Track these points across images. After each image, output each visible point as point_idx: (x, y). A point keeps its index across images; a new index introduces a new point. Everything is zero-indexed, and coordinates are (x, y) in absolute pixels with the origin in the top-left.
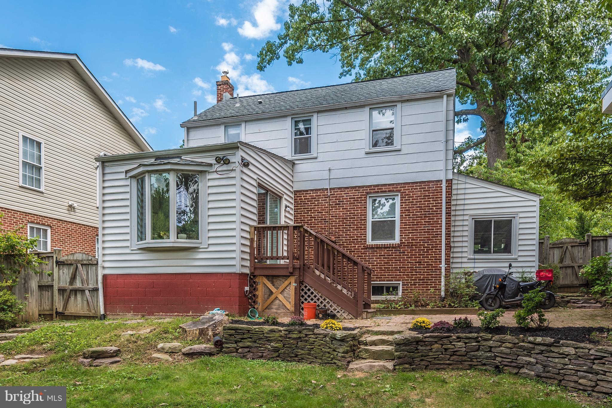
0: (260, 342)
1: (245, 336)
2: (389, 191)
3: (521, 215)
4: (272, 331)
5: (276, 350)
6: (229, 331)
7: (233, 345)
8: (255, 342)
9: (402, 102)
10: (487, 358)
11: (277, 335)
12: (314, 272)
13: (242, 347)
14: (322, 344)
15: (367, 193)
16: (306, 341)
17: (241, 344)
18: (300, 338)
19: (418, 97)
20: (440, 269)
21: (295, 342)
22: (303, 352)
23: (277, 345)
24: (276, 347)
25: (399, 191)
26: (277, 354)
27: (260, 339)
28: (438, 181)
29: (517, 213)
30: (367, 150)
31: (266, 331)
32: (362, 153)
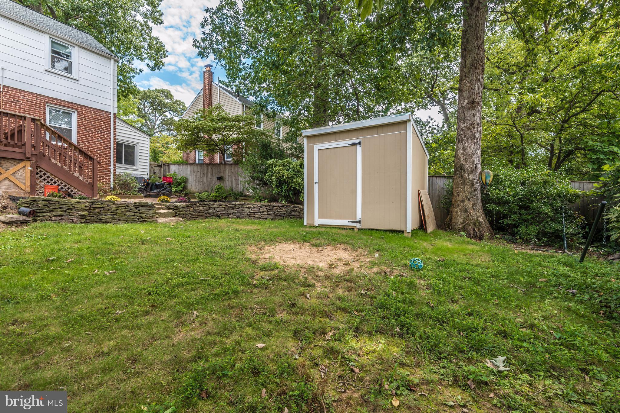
0: (70, 211)
1: (57, 206)
2: (67, 107)
3: (140, 145)
4: (78, 203)
5: (83, 217)
6: (43, 202)
7: (49, 214)
8: (66, 211)
9: (80, 47)
10: (214, 213)
11: (83, 205)
12: (50, 160)
13: (54, 216)
14: (125, 211)
15: (47, 102)
16: (109, 210)
17: (54, 213)
18: (103, 207)
19: (94, 50)
20: (110, 170)
21: (99, 211)
22: (107, 217)
23: (83, 213)
24: (84, 215)
25: (77, 110)
26: (84, 220)
27: (69, 209)
28: (108, 112)
29: (138, 143)
30: (47, 69)
31: (74, 202)
32: (42, 69)
